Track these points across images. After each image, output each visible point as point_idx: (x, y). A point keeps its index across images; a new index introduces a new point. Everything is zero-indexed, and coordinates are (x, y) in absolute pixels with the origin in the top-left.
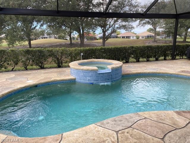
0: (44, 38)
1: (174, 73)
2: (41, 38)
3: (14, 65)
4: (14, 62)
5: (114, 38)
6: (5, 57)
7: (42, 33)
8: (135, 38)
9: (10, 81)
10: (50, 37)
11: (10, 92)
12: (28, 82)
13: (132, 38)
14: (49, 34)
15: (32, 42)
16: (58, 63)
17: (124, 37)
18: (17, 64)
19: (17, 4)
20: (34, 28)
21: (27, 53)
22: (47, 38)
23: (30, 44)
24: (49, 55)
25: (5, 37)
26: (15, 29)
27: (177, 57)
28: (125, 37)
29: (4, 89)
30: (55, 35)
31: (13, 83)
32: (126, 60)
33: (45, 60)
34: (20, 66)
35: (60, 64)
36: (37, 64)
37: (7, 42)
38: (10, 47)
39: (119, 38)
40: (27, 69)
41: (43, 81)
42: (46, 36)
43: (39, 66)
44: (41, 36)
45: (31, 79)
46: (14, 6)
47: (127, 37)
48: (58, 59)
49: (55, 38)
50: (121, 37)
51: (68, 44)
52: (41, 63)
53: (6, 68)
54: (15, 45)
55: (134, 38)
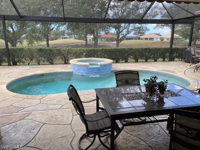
0: (65, 38)
1: (155, 70)
2: (61, 38)
3: (30, 60)
4: (30, 58)
5: (136, 39)
6: (23, 53)
7: (63, 33)
8: (159, 40)
9: (25, 71)
10: (70, 37)
11: (23, 77)
12: (37, 72)
13: (156, 39)
14: (69, 34)
15: (50, 42)
16: (65, 61)
17: (147, 39)
18: (32, 60)
19: (37, 8)
20: (52, 29)
21: (40, 52)
22: (67, 38)
23: (48, 43)
24: (58, 54)
25: (26, 37)
26: (34, 31)
27: (176, 59)
28: (149, 39)
29: (20, 75)
30: (75, 36)
31: (27, 72)
32: (125, 60)
33: (54, 58)
34: (34, 61)
35: (67, 62)
36: (48, 61)
37: (27, 42)
38: (29, 46)
39: (141, 39)
40: (39, 64)
41: (48, 72)
42: (66, 36)
43: (50, 62)
44: (62, 36)
45: (40, 70)
46: (34, 10)
47: (150, 39)
48: (65, 57)
49: (75, 38)
50: (143, 39)
51: (83, 45)
52: (51, 59)
53: (23, 63)
54: (34, 45)
55: (157, 39)
